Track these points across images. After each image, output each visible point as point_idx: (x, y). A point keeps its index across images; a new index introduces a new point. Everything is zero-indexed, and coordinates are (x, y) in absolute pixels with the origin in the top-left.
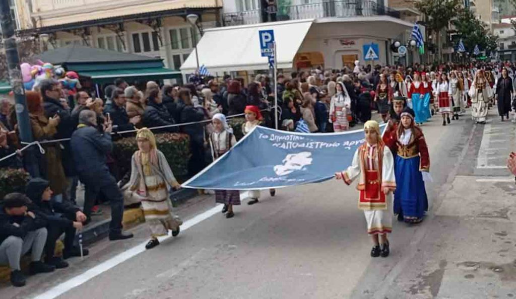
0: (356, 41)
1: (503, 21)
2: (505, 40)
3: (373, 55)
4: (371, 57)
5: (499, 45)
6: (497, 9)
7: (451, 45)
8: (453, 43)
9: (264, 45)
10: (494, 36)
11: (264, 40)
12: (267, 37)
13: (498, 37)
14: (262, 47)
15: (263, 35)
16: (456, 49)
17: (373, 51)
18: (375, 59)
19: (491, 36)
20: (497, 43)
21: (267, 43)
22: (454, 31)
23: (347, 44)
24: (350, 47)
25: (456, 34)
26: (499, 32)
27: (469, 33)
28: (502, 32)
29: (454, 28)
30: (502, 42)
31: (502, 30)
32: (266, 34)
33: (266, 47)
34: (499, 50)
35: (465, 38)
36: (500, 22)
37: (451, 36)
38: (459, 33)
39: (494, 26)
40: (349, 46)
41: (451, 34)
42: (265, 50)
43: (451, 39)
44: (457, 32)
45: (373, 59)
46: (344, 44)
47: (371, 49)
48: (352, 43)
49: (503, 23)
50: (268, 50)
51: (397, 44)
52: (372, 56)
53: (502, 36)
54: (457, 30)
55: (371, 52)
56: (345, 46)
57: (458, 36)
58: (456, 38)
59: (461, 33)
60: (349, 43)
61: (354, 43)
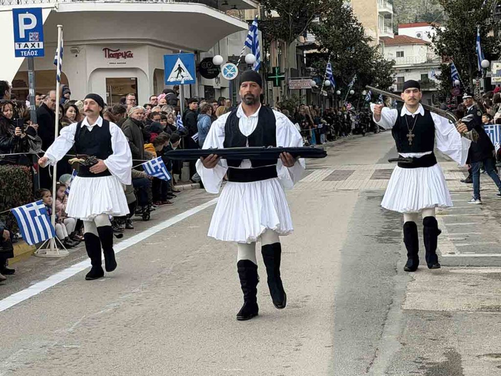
1: (402, 32)
2: (407, 70)
3: (183, 73)
4: (180, 78)
5: (396, 79)
6: (389, 9)
7: (306, 74)
8: (311, 68)
9: (22, 35)
10: (385, 61)
11: (23, 27)
12: (28, 21)
13: (393, 63)
14: (17, 39)
15: (22, 17)
16: (320, 79)
17: (182, 66)
18: (187, 82)
19: (379, 61)
20: (392, 76)
21: (27, 32)
22: (313, 46)
25: (316, 51)
26: (395, 55)
28: (401, 54)
29: (311, 38)
30: (400, 75)
31: (400, 50)
32: (28, 15)
33: (26, 39)
34: (396, 90)
35: (334, 59)
36: (397, 34)
37: (305, 56)
38: (322, 50)
39: (386, 41)
40: (121, 59)
41: (305, 52)
42: (23, 44)
43: (305, 61)
44: (319, 49)
45: (183, 82)
49: (402, 36)
50: (29, 44)
51: (218, 59)
53: (400, 62)
54: (318, 44)
55: (180, 69)
56: (113, 60)
57: (325, 56)
58: (317, 60)
59: (327, 50)
60: (122, 54)
61: (131, 56)
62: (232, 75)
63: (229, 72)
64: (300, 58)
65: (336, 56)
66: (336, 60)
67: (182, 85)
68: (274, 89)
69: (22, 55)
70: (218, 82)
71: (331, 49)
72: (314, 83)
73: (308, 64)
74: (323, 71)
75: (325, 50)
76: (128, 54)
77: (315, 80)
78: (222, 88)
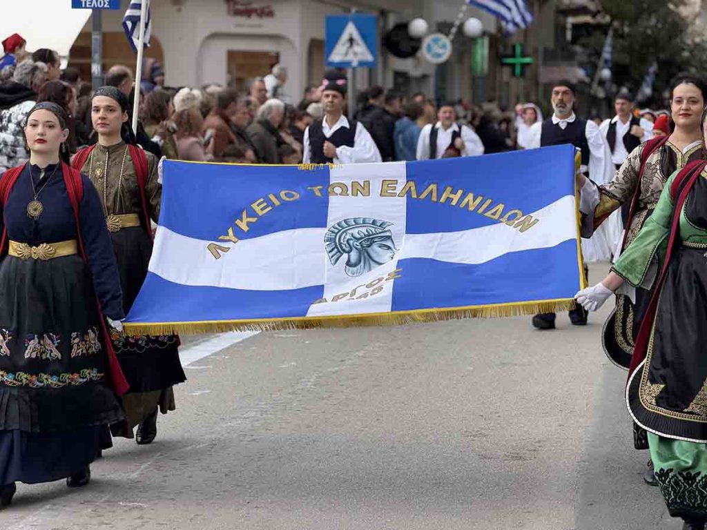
0: (277, 8)
3: (355, 48)
4: (350, 57)
7: (569, 57)
8: (578, 49)
16: (592, 68)
17: (356, 36)
18: (362, 64)
19: (698, 40)
22: (583, 10)
23: (248, 13)
24: (260, 26)
25: (587, 19)
27: (634, 21)
35: (619, 35)
37: (569, 26)
38: (598, 18)
40: (254, 20)
41: (571, 20)
43: (569, 35)
44: (594, 15)
45: (355, 64)
46: (237, 13)
47: (351, 30)
48: (267, 13)
51: (419, 26)
52: (355, 54)
54: (592, 7)
55: (351, 40)
56: (241, 20)
57: (603, 29)
58: (589, 34)
59: (608, 19)
60: (255, 11)
61: (270, 14)
62: (439, 55)
63: (437, 50)
64: (560, 29)
65: (623, 30)
66: (622, 36)
67: (354, 69)
68: (513, 82)
69: (83, 6)
70: (416, 66)
71: (613, 18)
72: (580, 73)
73: (575, 40)
74: (598, 54)
75: (604, 17)
76: (267, 10)
77: (585, 69)
78: (424, 77)
